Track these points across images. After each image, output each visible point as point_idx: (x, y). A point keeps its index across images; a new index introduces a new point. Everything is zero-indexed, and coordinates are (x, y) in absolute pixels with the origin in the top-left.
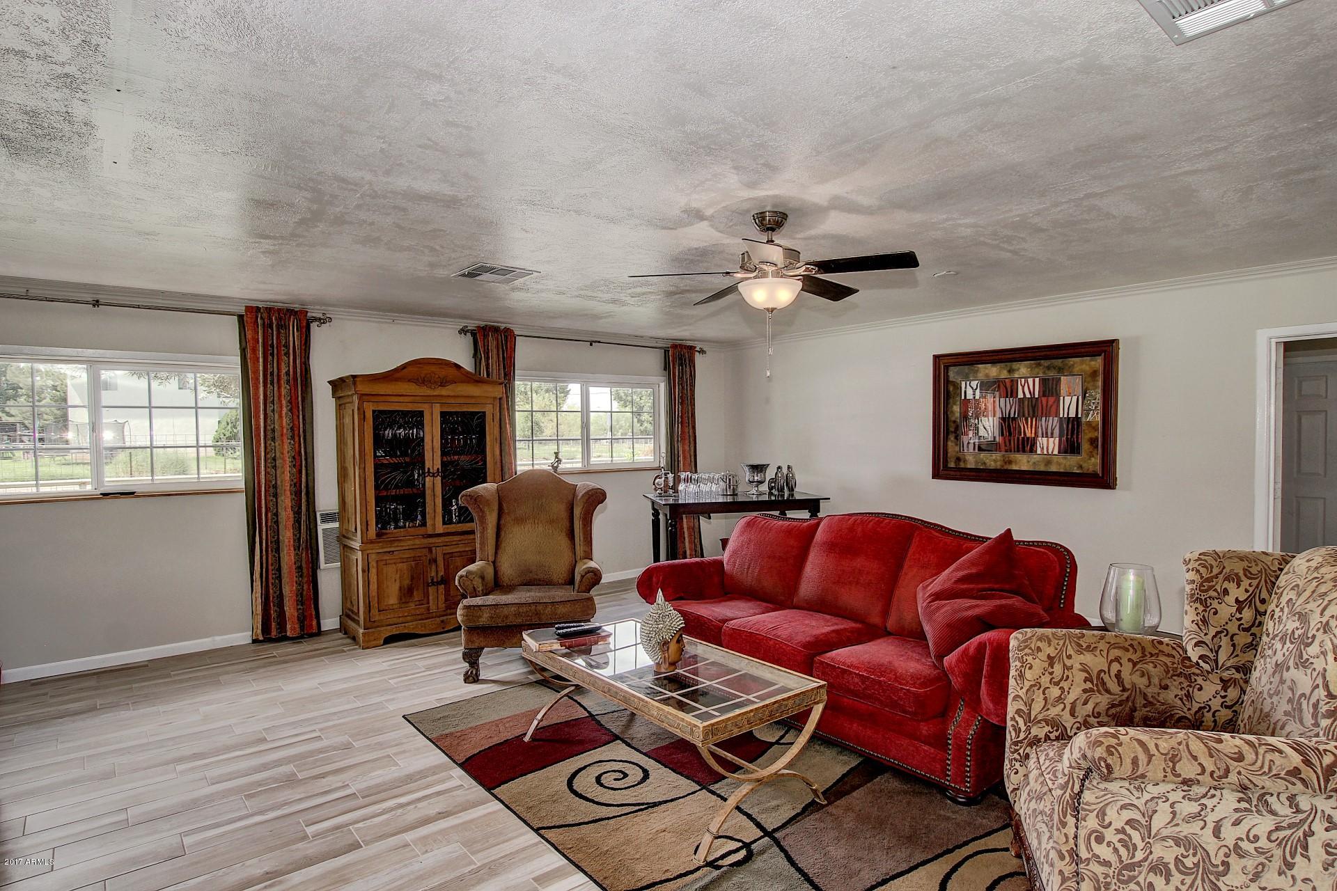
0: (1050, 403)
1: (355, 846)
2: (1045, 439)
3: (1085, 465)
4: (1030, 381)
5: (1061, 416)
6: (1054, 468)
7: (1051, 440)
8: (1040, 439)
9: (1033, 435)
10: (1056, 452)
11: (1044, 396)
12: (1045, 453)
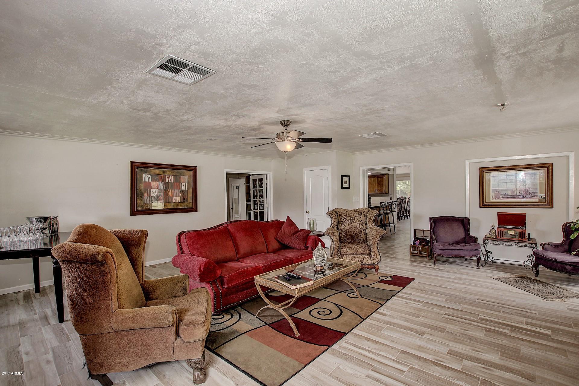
0: (177, 185)
1: (403, 352)
2: (176, 197)
3: (188, 205)
4: (171, 176)
5: (181, 189)
6: (179, 207)
7: (178, 197)
8: (174, 197)
9: (172, 196)
10: (179, 202)
11: (175, 182)
12: (176, 202)
